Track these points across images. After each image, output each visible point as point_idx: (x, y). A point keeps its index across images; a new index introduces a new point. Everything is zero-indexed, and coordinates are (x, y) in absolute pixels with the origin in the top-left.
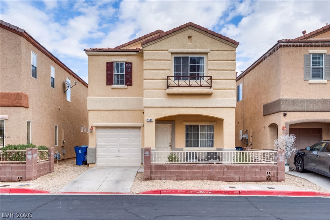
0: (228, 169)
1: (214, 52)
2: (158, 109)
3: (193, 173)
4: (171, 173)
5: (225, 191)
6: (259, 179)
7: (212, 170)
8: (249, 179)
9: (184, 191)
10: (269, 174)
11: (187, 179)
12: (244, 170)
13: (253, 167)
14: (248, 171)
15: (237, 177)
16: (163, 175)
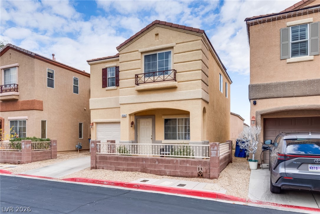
0: (159, 163)
1: (179, 44)
2: (131, 105)
3: (129, 165)
4: (111, 164)
5: (126, 184)
6: (190, 174)
7: (144, 162)
8: (179, 174)
9: (92, 180)
10: (200, 170)
11: (124, 170)
12: (174, 164)
13: (184, 161)
14: (179, 165)
15: (168, 171)
16: (105, 165)
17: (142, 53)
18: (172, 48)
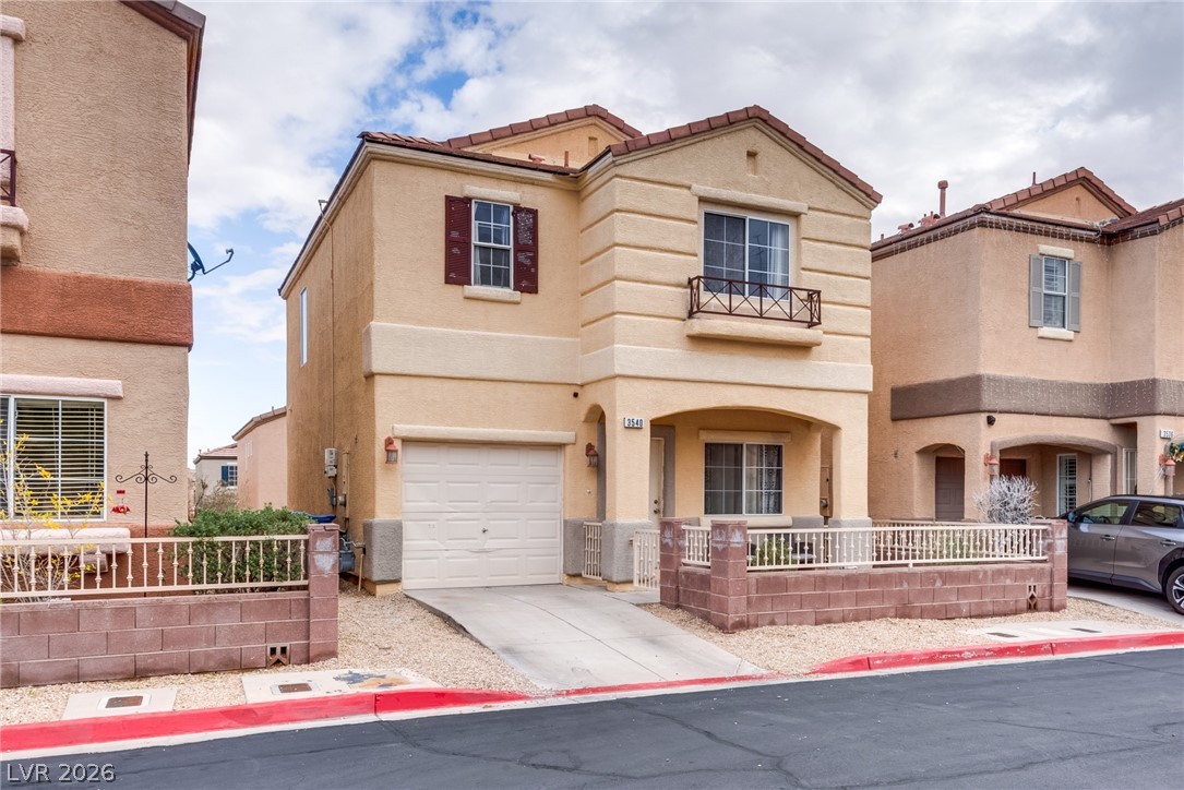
0: (944, 583)
1: (817, 213)
2: (659, 385)
3: (859, 598)
4: (801, 601)
5: (1021, 646)
6: (1012, 606)
7: (905, 586)
8: (990, 608)
9: (926, 654)
10: (1032, 592)
11: (844, 620)
12: (978, 581)
13: (1000, 572)
14: (990, 584)
15: (964, 603)
16: (780, 609)
17: (703, 200)
18: (796, 216)
